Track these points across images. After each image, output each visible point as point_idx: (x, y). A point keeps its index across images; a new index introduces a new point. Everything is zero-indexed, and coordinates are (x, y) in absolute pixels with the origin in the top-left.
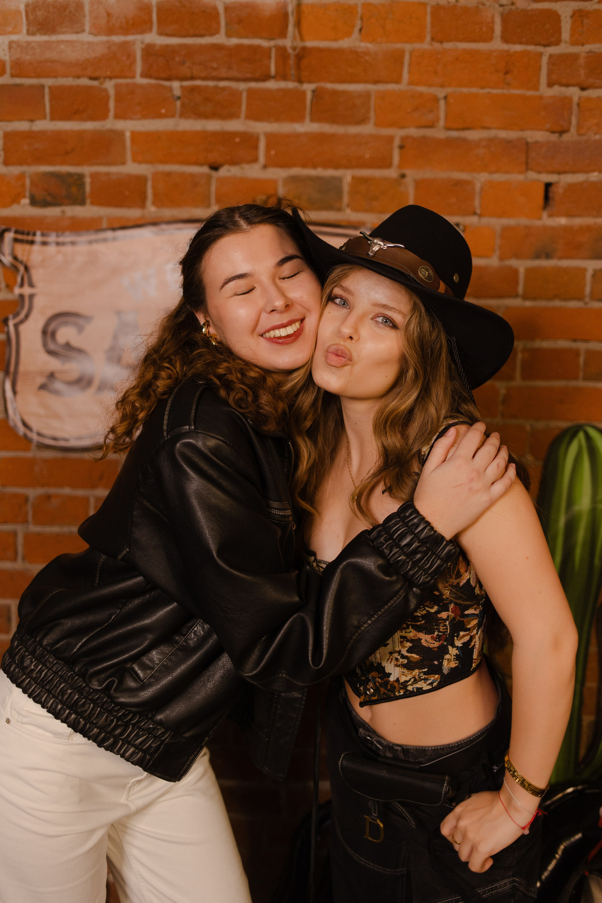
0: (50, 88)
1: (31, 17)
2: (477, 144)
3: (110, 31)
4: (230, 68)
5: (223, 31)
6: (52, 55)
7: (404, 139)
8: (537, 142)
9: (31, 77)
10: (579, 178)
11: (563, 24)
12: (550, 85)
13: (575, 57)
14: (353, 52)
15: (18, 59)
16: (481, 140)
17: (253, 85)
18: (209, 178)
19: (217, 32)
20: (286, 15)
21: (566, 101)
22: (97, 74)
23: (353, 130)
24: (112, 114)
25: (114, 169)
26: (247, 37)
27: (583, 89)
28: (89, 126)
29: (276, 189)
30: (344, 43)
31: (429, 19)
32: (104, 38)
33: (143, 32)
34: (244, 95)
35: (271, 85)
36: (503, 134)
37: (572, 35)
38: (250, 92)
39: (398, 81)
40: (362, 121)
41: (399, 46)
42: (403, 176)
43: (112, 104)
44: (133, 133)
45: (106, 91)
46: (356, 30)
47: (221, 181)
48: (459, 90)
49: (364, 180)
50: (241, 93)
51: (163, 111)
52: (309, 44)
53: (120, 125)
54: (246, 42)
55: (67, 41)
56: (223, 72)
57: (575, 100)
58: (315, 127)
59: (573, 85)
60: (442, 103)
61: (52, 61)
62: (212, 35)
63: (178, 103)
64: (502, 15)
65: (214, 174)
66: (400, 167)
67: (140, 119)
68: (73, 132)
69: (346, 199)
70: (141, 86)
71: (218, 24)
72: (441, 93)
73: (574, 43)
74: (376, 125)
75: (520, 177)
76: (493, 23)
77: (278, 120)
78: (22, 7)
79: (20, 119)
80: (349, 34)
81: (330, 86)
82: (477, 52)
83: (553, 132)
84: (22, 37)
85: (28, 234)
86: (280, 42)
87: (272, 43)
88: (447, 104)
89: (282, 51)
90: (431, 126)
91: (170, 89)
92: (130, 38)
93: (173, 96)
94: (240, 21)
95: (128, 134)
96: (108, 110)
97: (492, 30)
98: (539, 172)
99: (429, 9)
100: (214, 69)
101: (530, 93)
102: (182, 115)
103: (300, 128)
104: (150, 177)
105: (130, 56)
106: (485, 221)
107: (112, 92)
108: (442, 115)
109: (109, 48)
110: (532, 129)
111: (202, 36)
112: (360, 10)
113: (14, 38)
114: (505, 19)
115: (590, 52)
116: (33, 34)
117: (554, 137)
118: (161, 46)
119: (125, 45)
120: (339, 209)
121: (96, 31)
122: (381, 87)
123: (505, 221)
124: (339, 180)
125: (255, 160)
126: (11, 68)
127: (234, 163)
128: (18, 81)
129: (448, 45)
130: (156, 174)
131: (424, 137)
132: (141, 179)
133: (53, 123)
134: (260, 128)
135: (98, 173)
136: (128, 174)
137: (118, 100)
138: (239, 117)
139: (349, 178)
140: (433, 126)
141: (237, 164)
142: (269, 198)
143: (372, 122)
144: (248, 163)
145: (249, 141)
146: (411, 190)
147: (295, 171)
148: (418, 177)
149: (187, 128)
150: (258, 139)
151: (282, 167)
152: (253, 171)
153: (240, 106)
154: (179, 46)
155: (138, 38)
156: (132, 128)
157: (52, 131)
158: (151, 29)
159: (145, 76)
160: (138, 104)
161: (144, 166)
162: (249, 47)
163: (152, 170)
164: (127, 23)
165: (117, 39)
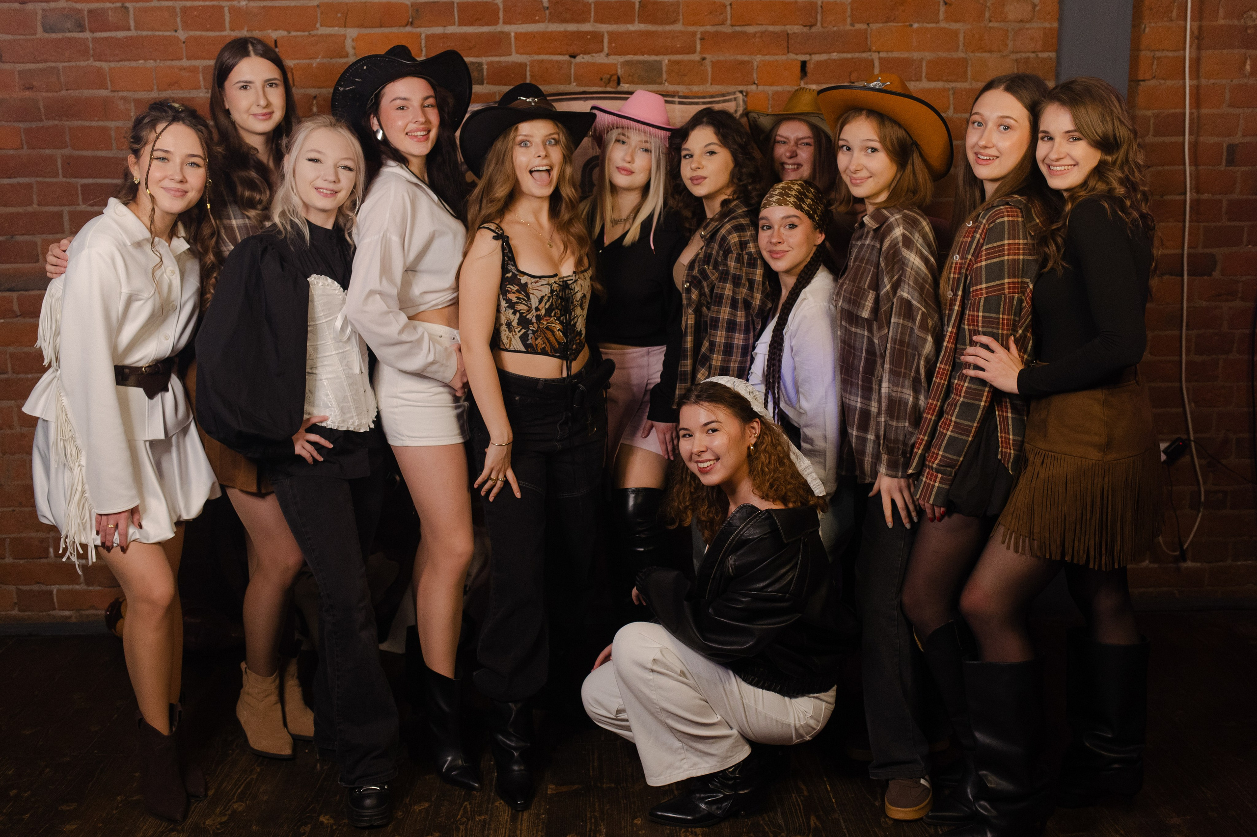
0: (458, 4)
2: (754, 35)
7: (702, 33)
8: (795, 33)
10: (824, 57)
16: (756, 33)
18: (569, 63)
23: (668, 28)
24: (501, 21)
25: (503, 59)
28: (486, 29)
29: (616, 70)
34: (593, 6)
36: (771, 28)
38: (597, 4)
40: (675, 22)
42: (704, 59)
44: (516, 34)
45: (497, 5)
47: (578, 65)
49: (678, 63)
50: (591, 5)
51: (537, 18)
53: (507, 28)
58: (642, 27)
60: (729, 8)
63: (547, 12)
65: (572, 60)
66: (701, 52)
67: (520, 24)
68: (475, 33)
69: (664, 76)
70: (521, 1)
72: (727, 1)
74: (683, 24)
75: (784, 58)
77: (616, 23)
79: (438, 26)
83: (805, 26)
88: (732, 8)
91: (541, 3)
93: (544, 7)
95: (513, 34)
96: (499, 19)
98: (797, 54)
102: (551, 20)
103: (631, 28)
104: (528, 62)
106: (761, 88)
108: (729, 16)
110: (790, 25)
117: (806, 30)
120: (661, 83)
123: (775, 88)
124: (660, 62)
125: (602, 51)
127: (586, 53)
130: (532, 62)
131: (717, 32)
132: (523, 66)
133: (460, 27)
134: (604, 28)
135: (492, 62)
136: (513, 63)
137: (505, 11)
138: (589, 21)
139: (667, 61)
140: (723, 24)
141: (589, 53)
142: (611, 76)
143: (681, 22)
144: (596, 53)
145: (597, 37)
146: (709, 69)
147: (629, 58)
148: (713, 59)
149: (554, 30)
150: (603, 36)
151: (620, 55)
152: (600, 58)
153: (590, 13)
156: (516, 31)
157: (459, 33)
160: (520, 13)
161: (524, 56)
163: (530, 59)
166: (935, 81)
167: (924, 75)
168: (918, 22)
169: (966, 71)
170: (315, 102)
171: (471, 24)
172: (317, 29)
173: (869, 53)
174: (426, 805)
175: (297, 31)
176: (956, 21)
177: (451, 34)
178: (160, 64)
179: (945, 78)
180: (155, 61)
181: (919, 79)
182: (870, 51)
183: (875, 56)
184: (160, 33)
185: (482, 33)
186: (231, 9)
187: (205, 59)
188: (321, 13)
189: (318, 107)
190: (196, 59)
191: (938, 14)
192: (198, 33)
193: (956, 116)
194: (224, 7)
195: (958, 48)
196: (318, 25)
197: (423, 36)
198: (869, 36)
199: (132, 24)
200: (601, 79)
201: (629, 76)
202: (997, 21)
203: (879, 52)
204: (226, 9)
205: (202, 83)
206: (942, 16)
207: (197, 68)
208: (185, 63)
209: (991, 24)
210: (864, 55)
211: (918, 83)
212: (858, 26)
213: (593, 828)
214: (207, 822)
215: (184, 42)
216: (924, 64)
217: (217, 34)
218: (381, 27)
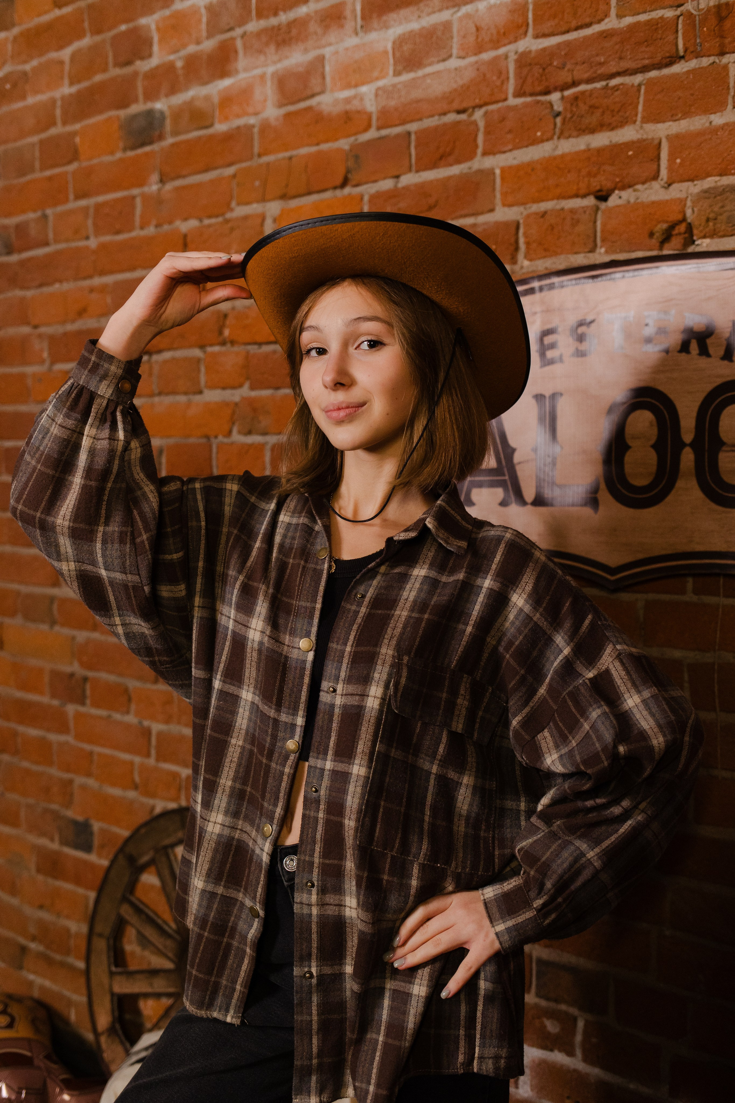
0: (416, 133)
1: (398, 55)
3: (479, 49)
4: (621, 58)
5: (614, 12)
6: (414, 95)
9: (396, 125)
15: (384, 107)
17: (654, 74)
18: (594, 211)
19: (606, 15)
22: (464, 105)
24: (480, 151)
25: (484, 219)
26: (645, 11)
28: (455, 170)
29: (684, 212)
32: (472, 59)
33: (518, 40)
34: (642, 91)
35: (677, 68)
38: (651, 84)
43: (480, 139)
44: (503, 170)
45: (475, 123)
47: (611, 212)
50: (638, 89)
51: (539, 134)
53: (489, 162)
54: (643, 18)
55: (433, 73)
56: (613, 67)
61: (418, 101)
62: (599, 21)
63: (559, 120)
65: (603, 205)
67: (510, 150)
68: (437, 180)
70: (514, 109)
77: (686, 114)
78: (389, 46)
79: (384, 177)
84: (388, 81)
87: (680, 10)
91: (551, 104)
92: (502, 51)
93: (553, 112)
95: (498, 172)
96: (477, 146)
100: (601, 64)
102: (564, 134)
103: (718, 119)
104: (521, 221)
105: (502, 73)
109: (478, 70)
111: (588, 25)
113: (380, 83)
116: (400, 74)
118: (537, 51)
121: (465, 52)
125: (656, 177)
126: (378, 119)
127: (626, 187)
128: (384, 132)
130: (529, 217)
133: (419, 174)
134: (663, 130)
136: (497, 223)
137: (488, 132)
138: (634, 122)
141: (630, 186)
142: (672, 227)
144: (643, 183)
145: (647, 151)
147: (710, 182)
149: (567, 150)
150: (660, 146)
151: (692, 180)
152: (652, 193)
153: (636, 107)
154: (559, 45)
155: (511, 47)
156: (502, 164)
157: (416, 185)
158: (526, 33)
159: (518, 94)
160: (510, 131)
161: (515, 209)
162: (648, 22)
163: (525, 213)
164: (498, 33)
165: (486, 56)
171: (434, 165)
172: (232, 210)
175: (210, 217)
177: (403, 188)
185: (449, 178)
186: (142, 197)
188: (238, 186)
189: (230, 330)
190: (107, 274)
192: (108, 238)
194: (135, 197)
196: (233, 204)
197: (366, 198)
199: (51, 236)
200: (652, 235)
201: (708, 220)
204: (138, 200)
215: (96, 253)
217: (126, 236)
218: (309, 193)
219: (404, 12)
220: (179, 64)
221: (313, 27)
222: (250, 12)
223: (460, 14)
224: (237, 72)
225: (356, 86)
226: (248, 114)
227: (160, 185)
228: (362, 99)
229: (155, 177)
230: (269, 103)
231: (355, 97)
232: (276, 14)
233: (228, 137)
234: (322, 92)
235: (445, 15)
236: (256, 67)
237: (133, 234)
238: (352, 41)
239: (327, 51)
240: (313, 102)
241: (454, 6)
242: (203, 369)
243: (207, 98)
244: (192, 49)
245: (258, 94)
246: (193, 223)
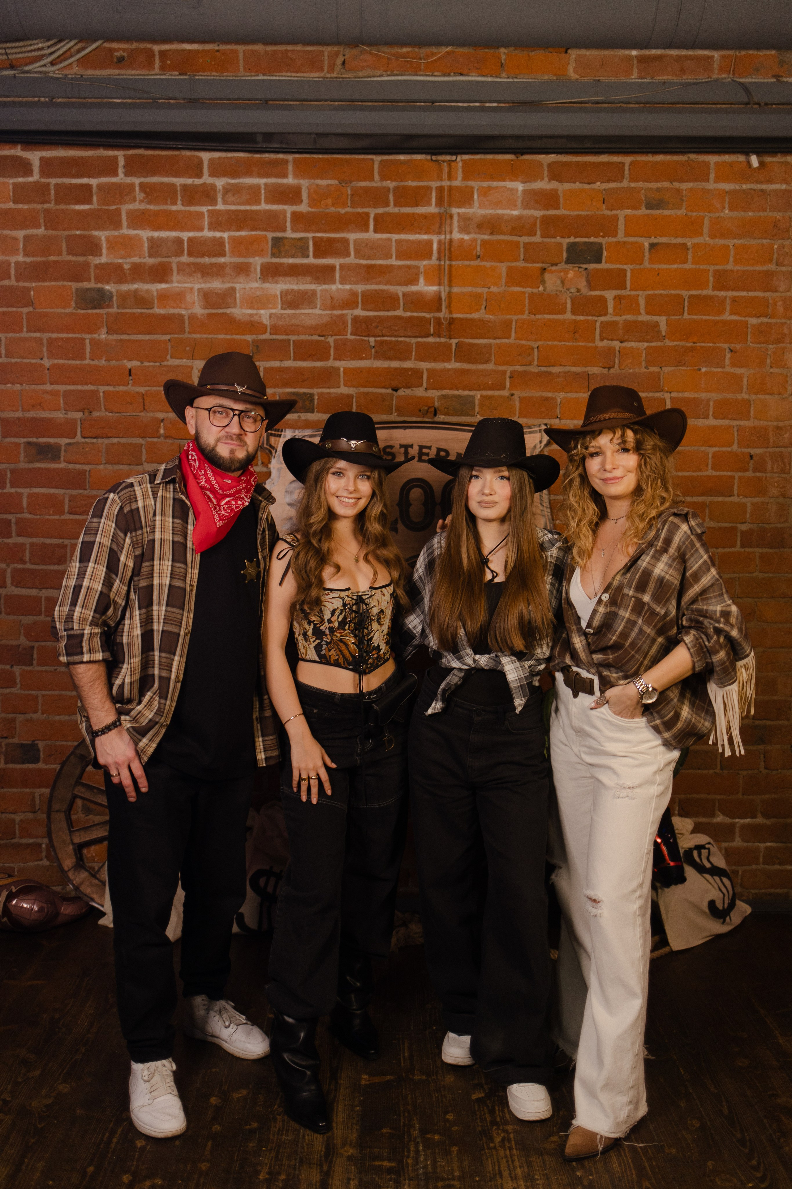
0: (294, 341)
1: (284, 299)
2: (558, 375)
3: (333, 308)
4: (405, 330)
5: (401, 308)
6: (294, 322)
7: (512, 372)
8: (594, 374)
9: (282, 335)
11: (608, 303)
12: (602, 340)
13: (616, 323)
14: (481, 320)
15: (275, 324)
16: (560, 372)
17: (419, 340)
18: (392, 396)
19: (398, 308)
20: (440, 299)
21: (611, 350)
22: (323, 333)
23: (481, 367)
24: (332, 357)
25: (332, 390)
26: (416, 312)
27: (621, 342)
28: (318, 364)
29: (434, 403)
30: (476, 315)
31: (527, 300)
32: (329, 312)
33: (353, 308)
34: (414, 346)
35: (430, 340)
36: (573, 369)
37: (614, 310)
38: (417, 344)
39: (509, 337)
40: (487, 361)
41: (509, 317)
42: (512, 395)
43: (332, 351)
44: (345, 369)
45: (328, 343)
46: (483, 307)
47: (399, 398)
48: (545, 343)
49: (489, 398)
51: (364, 355)
52: (455, 316)
53: (337, 364)
54: (416, 314)
55: (306, 314)
56: (402, 332)
57: (617, 348)
58: (458, 365)
59: (616, 340)
60: (536, 350)
61: (296, 325)
62: (395, 310)
63: (373, 350)
64: (571, 299)
65: (394, 393)
66: (509, 389)
67: (349, 360)
68: (307, 367)
69: (477, 409)
70: (350, 340)
71: (399, 303)
72: (535, 345)
73: (616, 314)
74: (495, 364)
76: (566, 303)
77: (435, 361)
78: (278, 293)
79: (275, 360)
80: (478, 310)
81: (466, 340)
82: (557, 320)
83: (604, 368)
84: (278, 311)
85: (278, 431)
86: (437, 315)
87: (432, 315)
88: (538, 351)
89: (438, 321)
90: (530, 364)
91: (368, 341)
92: (345, 312)
93: (370, 346)
94: (412, 303)
95: (342, 369)
96: (330, 355)
97: (566, 308)
99: (527, 295)
100: (396, 331)
101: (590, 344)
102: (376, 358)
103: (448, 366)
104: (355, 395)
105: (345, 322)
106: (563, 421)
107: (332, 344)
108: (536, 358)
109: (332, 318)
110: (591, 366)
111: (388, 311)
112: (485, 296)
113: (273, 311)
114: (573, 300)
115: (625, 320)
116: (285, 309)
117: (605, 371)
118: (364, 316)
119: (342, 315)
120: (473, 415)
121: (324, 307)
122: (498, 341)
124: (473, 397)
125: (421, 385)
126: (271, 329)
127: (407, 387)
128: (274, 337)
129: (539, 317)
130: (358, 394)
131: (525, 371)
132: (350, 397)
133: (295, 362)
134: (424, 366)
135: (322, 393)
136: (341, 394)
137: (336, 349)
138: (411, 359)
139: (479, 396)
140: (530, 365)
141: (409, 388)
142: (429, 408)
143: (493, 362)
144: (416, 387)
145: (417, 374)
146: (517, 403)
147: (445, 392)
148: (521, 395)
149: (379, 366)
150: (423, 372)
151: (437, 390)
152: (420, 392)
153: (412, 353)
154: (376, 317)
155: (350, 312)
156: (345, 366)
157: (294, 367)
158: (357, 307)
159: (351, 334)
160: (349, 351)
161: (351, 389)
162: (418, 317)
163: (356, 391)
164: (343, 303)
165: (337, 312)
166: (721, 419)
167: (711, 413)
168: (706, 367)
169: (749, 411)
170: (162, 424)
171: (305, 359)
172: (168, 361)
173: (662, 393)
174: (244, 1092)
175: (149, 362)
176: (741, 367)
177: (286, 367)
178: (26, 387)
179: (730, 417)
180: (22, 385)
181: (706, 417)
182: (662, 391)
183: (667, 396)
184: (28, 361)
185: (315, 367)
186: (92, 341)
187: (66, 384)
188: (172, 347)
189: (164, 429)
190: (58, 384)
191: (724, 359)
192: (62, 361)
193: (740, 450)
194: (85, 339)
195: (742, 390)
196: (168, 357)
198: (661, 378)
200: (420, 411)
201: (445, 408)
202: (778, 368)
203: (670, 393)
204: (87, 341)
205: (62, 405)
206: (727, 362)
207: (59, 391)
208: (48, 387)
209: (772, 370)
210: (657, 395)
211: (705, 420)
212: (652, 369)
213: (407, 1122)
214: (33, 1104)
215: (48, 369)
216: (711, 404)
217: (78, 362)
219: (288, 279)
220: (127, 267)
221: (228, 270)
222: (183, 251)
223: (320, 288)
224: (172, 281)
225: (258, 309)
226: (180, 308)
227: (106, 335)
228: (260, 317)
229: (104, 330)
230: (196, 304)
231: (256, 314)
232: (203, 256)
233: (164, 317)
234: (235, 307)
235: (313, 287)
236: (188, 283)
237: (84, 362)
238: (255, 285)
239: (238, 286)
240: (228, 311)
241: (318, 284)
242: (144, 451)
243: (148, 291)
244: (136, 260)
245: (189, 298)
246: (137, 363)
